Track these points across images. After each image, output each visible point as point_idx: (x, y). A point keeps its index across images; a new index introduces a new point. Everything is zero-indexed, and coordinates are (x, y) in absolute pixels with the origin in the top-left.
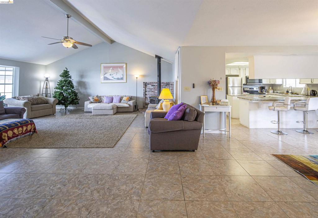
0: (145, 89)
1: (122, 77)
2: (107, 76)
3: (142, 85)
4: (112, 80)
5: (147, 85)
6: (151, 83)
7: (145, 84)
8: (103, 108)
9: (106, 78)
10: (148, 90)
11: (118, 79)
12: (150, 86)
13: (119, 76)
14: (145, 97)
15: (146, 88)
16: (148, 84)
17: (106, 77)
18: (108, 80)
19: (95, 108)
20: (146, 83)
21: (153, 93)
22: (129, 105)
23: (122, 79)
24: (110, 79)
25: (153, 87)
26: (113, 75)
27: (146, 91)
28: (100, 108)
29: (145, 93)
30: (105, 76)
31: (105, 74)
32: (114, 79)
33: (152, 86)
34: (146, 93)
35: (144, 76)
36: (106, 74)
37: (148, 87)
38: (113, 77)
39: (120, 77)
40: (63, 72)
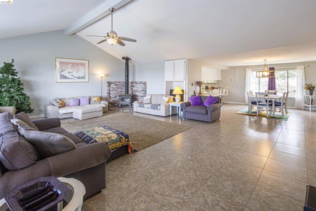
0: (109, 88)
1: (83, 75)
2: (65, 73)
3: (107, 85)
4: (71, 78)
5: (111, 84)
6: (114, 82)
7: (109, 84)
9: (63, 77)
10: (111, 89)
11: (79, 78)
12: (114, 85)
13: (81, 74)
14: (109, 96)
15: (110, 87)
16: (112, 84)
17: (63, 76)
18: (66, 78)
20: (110, 82)
21: (115, 92)
23: (83, 78)
24: (68, 78)
25: (116, 86)
26: (72, 73)
27: (110, 91)
29: (109, 92)
30: (62, 73)
31: (61, 72)
32: (74, 78)
33: (115, 85)
34: (110, 92)
35: (107, 75)
36: (63, 71)
37: (111, 87)
38: (72, 76)
39: (81, 76)
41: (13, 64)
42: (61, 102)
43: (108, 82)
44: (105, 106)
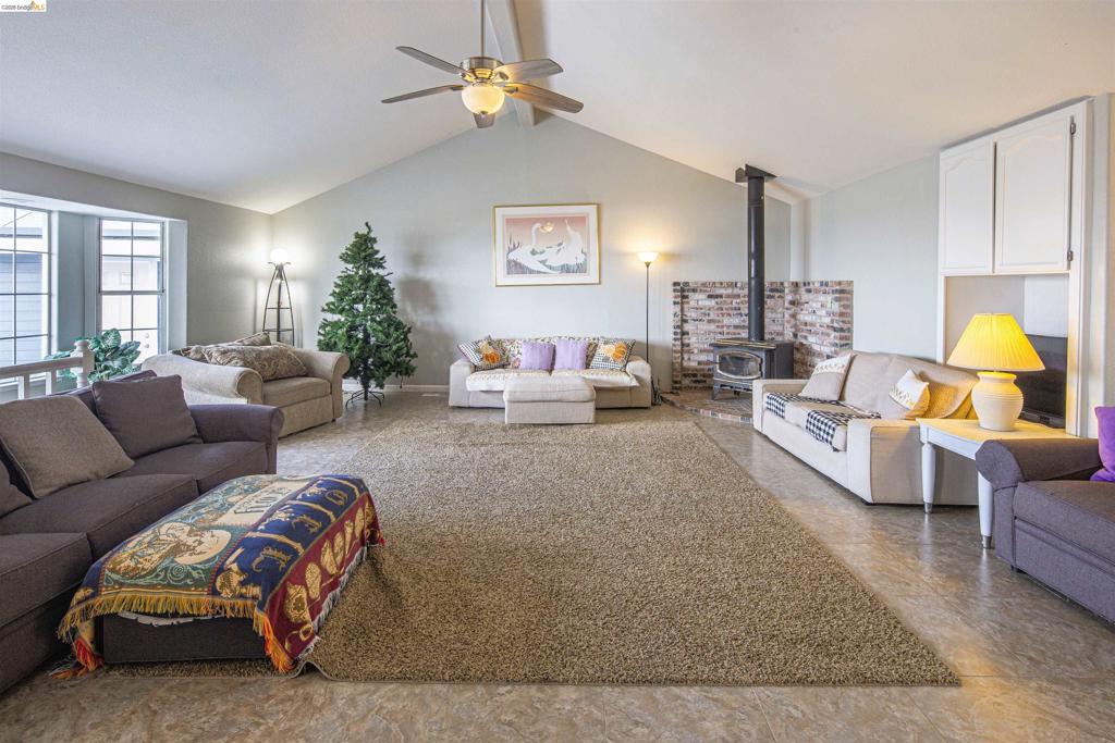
0: (682, 310)
1: (581, 260)
2: (522, 256)
3: (670, 296)
4: (539, 272)
5: (690, 294)
6: (704, 285)
7: (683, 290)
8: (554, 397)
9: (515, 267)
10: (691, 314)
11: (566, 269)
12: (703, 296)
13: (571, 256)
14: (683, 345)
15: (686, 306)
16: (694, 291)
17: (517, 264)
18: (523, 273)
19: (519, 396)
20: (686, 284)
21: (712, 327)
22: (637, 378)
23: (581, 269)
24: (531, 272)
25: (712, 302)
26: (541, 253)
27: (684, 321)
28: (538, 397)
29: (681, 327)
30: (513, 256)
31: (510, 251)
32: (548, 270)
33: (710, 297)
34: (687, 327)
35: (672, 257)
36: (515, 248)
37: (692, 303)
38: (543, 262)
39: (572, 262)
40: (353, 239)
41: (372, 235)
42: (490, 351)
43: (675, 284)
44: (634, 383)
